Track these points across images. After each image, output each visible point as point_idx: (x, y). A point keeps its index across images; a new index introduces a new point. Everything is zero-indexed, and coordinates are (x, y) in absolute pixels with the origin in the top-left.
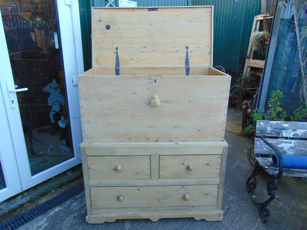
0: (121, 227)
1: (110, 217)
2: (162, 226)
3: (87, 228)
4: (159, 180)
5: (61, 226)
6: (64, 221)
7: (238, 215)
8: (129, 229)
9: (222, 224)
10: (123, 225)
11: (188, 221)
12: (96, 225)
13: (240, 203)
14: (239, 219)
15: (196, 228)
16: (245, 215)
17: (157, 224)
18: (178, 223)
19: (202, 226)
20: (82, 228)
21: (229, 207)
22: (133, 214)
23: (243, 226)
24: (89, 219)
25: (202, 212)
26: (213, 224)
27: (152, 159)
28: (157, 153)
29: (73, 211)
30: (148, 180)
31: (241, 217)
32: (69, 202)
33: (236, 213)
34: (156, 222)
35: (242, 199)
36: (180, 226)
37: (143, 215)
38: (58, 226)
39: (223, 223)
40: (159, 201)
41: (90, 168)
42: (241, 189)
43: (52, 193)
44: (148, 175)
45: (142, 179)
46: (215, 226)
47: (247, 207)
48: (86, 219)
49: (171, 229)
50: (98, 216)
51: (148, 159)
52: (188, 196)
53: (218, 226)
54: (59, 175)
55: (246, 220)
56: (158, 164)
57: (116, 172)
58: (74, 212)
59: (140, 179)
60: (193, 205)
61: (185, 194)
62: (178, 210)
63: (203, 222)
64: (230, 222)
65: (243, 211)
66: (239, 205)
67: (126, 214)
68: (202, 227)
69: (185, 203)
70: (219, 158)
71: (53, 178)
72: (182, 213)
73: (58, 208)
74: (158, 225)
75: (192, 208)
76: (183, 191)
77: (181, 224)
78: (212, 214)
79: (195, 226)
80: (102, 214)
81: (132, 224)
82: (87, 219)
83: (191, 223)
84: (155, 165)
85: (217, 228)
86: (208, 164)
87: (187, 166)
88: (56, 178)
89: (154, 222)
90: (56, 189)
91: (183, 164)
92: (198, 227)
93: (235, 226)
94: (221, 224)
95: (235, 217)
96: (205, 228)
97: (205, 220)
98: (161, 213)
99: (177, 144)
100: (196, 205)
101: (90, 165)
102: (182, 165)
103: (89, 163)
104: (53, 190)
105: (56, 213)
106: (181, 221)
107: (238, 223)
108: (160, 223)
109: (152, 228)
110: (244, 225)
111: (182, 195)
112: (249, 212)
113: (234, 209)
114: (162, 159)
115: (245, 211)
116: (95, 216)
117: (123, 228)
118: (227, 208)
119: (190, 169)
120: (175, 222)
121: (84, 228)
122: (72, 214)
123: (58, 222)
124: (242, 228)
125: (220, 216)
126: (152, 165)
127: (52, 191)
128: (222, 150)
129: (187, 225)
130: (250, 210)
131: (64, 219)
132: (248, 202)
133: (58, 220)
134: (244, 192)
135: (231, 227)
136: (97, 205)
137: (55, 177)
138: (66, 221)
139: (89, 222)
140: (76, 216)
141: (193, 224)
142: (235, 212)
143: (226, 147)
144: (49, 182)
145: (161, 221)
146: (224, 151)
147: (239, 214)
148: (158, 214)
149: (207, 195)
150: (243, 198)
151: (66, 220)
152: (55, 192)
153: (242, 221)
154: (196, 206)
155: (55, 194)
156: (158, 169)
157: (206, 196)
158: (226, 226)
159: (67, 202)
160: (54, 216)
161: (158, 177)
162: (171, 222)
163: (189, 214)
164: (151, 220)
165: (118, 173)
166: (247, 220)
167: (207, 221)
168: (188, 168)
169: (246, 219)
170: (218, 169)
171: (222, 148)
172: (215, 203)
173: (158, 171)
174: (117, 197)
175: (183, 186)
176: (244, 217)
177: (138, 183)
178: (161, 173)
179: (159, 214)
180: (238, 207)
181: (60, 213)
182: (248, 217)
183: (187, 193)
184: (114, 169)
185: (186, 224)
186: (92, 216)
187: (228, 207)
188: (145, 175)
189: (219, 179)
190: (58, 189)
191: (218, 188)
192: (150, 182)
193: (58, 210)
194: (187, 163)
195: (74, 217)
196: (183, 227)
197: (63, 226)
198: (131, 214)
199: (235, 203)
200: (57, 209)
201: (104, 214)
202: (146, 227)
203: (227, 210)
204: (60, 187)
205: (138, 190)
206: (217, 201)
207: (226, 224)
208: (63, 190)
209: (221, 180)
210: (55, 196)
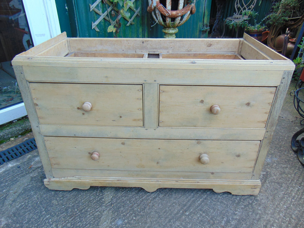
0: (98, 198)
1: (81, 182)
2: (161, 199)
3: (46, 196)
4: (159, 128)
5: (9, 191)
6: (16, 182)
7: (282, 186)
8: (109, 201)
9: (257, 200)
10: (102, 195)
11: (202, 193)
12: (61, 192)
13: (284, 167)
14: (284, 194)
15: (215, 204)
16: (294, 187)
17: (153, 196)
18: (188, 195)
19: (224, 202)
20: (39, 196)
21: (267, 172)
22: (116, 180)
23: (291, 205)
24: (48, 183)
25: (227, 182)
26: (242, 200)
27: (145, 92)
28: (155, 81)
29: (33, 169)
30: (139, 128)
31: (287, 190)
32: (30, 156)
33: (278, 183)
34: (152, 193)
35: (285, 161)
36: (191, 201)
37: (132, 182)
38: (4, 191)
39: (258, 198)
40: (158, 163)
41: (37, 105)
42: (282, 147)
43: (9, 142)
44: (139, 120)
45: (129, 126)
46: (246, 203)
47: (295, 174)
48: (45, 183)
49: (176, 204)
50: (63, 179)
51: (138, 90)
52: (205, 158)
53: (251, 204)
54: (24, 119)
55: (296, 196)
56: (156, 101)
57: (83, 114)
58: (33, 171)
59: (126, 126)
60: (213, 171)
61: (201, 154)
62: (188, 177)
63: (226, 195)
64: (270, 198)
65: (290, 181)
66: (282, 171)
67: (104, 179)
68: (225, 204)
69: (200, 167)
70: (271, 93)
71: (14, 121)
72: (195, 181)
73: (12, 163)
74: (155, 198)
75: (211, 175)
76: (199, 149)
77: (192, 198)
78: (242, 185)
79: (214, 201)
80: (69, 178)
81: (116, 194)
82: (47, 183)
83: (207, 196)
84: (151, 103)
85: (250, 206)
86: (248, 104)
87: (210, 106)
88: (19, 122)
89: (149, 192)
90: (16, 137)
91: (202, 102)
92: (219, 203)
93: (279, 204)
94: (255, 201)
95: (277, 189)
96: (230, 206)
97: (230, 193)
98: (161, 181)
99: (195, 63)
100: (218, 171)
101: (37, 99)
102: (201, 104)
103: (34, 96)
104: (12, 137)
105: (7, 171)
106: (192, 193)
107: (284, 200)
108: (159, 195)
109: (145, 201)
110: (294, 205)
111: (197, 156)
112: (300, 182)
113: (275, 177)
114: (163, 92)
115: (292, 180)
116: (57, 179)
117: (100, 199)
118: (264, 175)
119: (215, 112)
120: (183, 193)
121: (41, 197)
122: (29, 173)
123: (7, 184)
124: (291, 209)
125: (255, 188)
126: (146, 103)
127: (11, 139)
128: (281, 77)
129: (201, 200)
130: (300, 180)
131: (17, 181)
132: (296, 166)
133: (7, 181)
134: (289, 151)
135: (272, 207)
136: (58, 164)
137: (19, 120)
138: (18, 183)
139: (50, 187)
140: (35, 177)
141: (211, 198)
142: (276, 181)
143: (289, 72)
144: (8, 126)
145: (160, 192)
146: (284, 81)
147: (284, 185)
148: (156, 182)
149: (238, 156)
150: (288, 160)
151: (18, 181)
152: (15, 141)
153: (289, 197)
154: (217, 173)
155: (15, 143)
156: (156, 109)
157: (236, 158)
158: (264, 205)
159: (27, 155)
160: (4, 174)
161: (156, 124)
162: (175, 193)
163: (205, 183)
164: (144, 190)
165: (86, 115)
166: (298, 195)
167: (233, 195)
168: (211, 110)
169: (296, 194)
170: (266, 113)
171: (282, 73)
172: (251, 170)
173: (156, 115)
174: (89, 153)
175: (199, 141)
176: (292, 190)
177: (123, 132)
178: (162, 118)
179: (158, 181)
180: (281, 174)
181: (13, 171)
182: (298, 190)
183: (205, 153)
184: (78, 108)
185: (199, 197)
186: (53, 179)
187: (265, 173)
188: (135, 120)
189: (264, 131)
190: (20, 136)
191: (260, 146)
192: (143, 132)
193: (12, 166)
194: (210, 101)
195: (32, 178)
196: (194, 202)
197: (11, 192)
198: (113, 180)
199: (275, 168)
200: (10, 165)
201: (71, 178)
202: (136, 199)
203: (263, 178)
204: (22, 134)
205: (123, 144)
206: (254, 167)
207: (263, 201)
208: (27, 138)
209: (267, 133)
210: (13, 146)
